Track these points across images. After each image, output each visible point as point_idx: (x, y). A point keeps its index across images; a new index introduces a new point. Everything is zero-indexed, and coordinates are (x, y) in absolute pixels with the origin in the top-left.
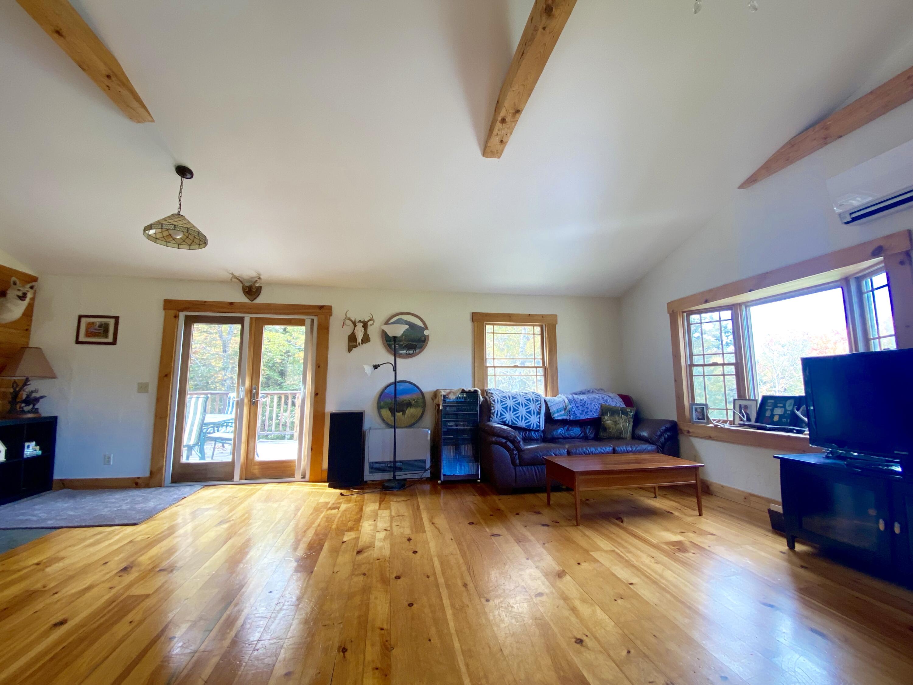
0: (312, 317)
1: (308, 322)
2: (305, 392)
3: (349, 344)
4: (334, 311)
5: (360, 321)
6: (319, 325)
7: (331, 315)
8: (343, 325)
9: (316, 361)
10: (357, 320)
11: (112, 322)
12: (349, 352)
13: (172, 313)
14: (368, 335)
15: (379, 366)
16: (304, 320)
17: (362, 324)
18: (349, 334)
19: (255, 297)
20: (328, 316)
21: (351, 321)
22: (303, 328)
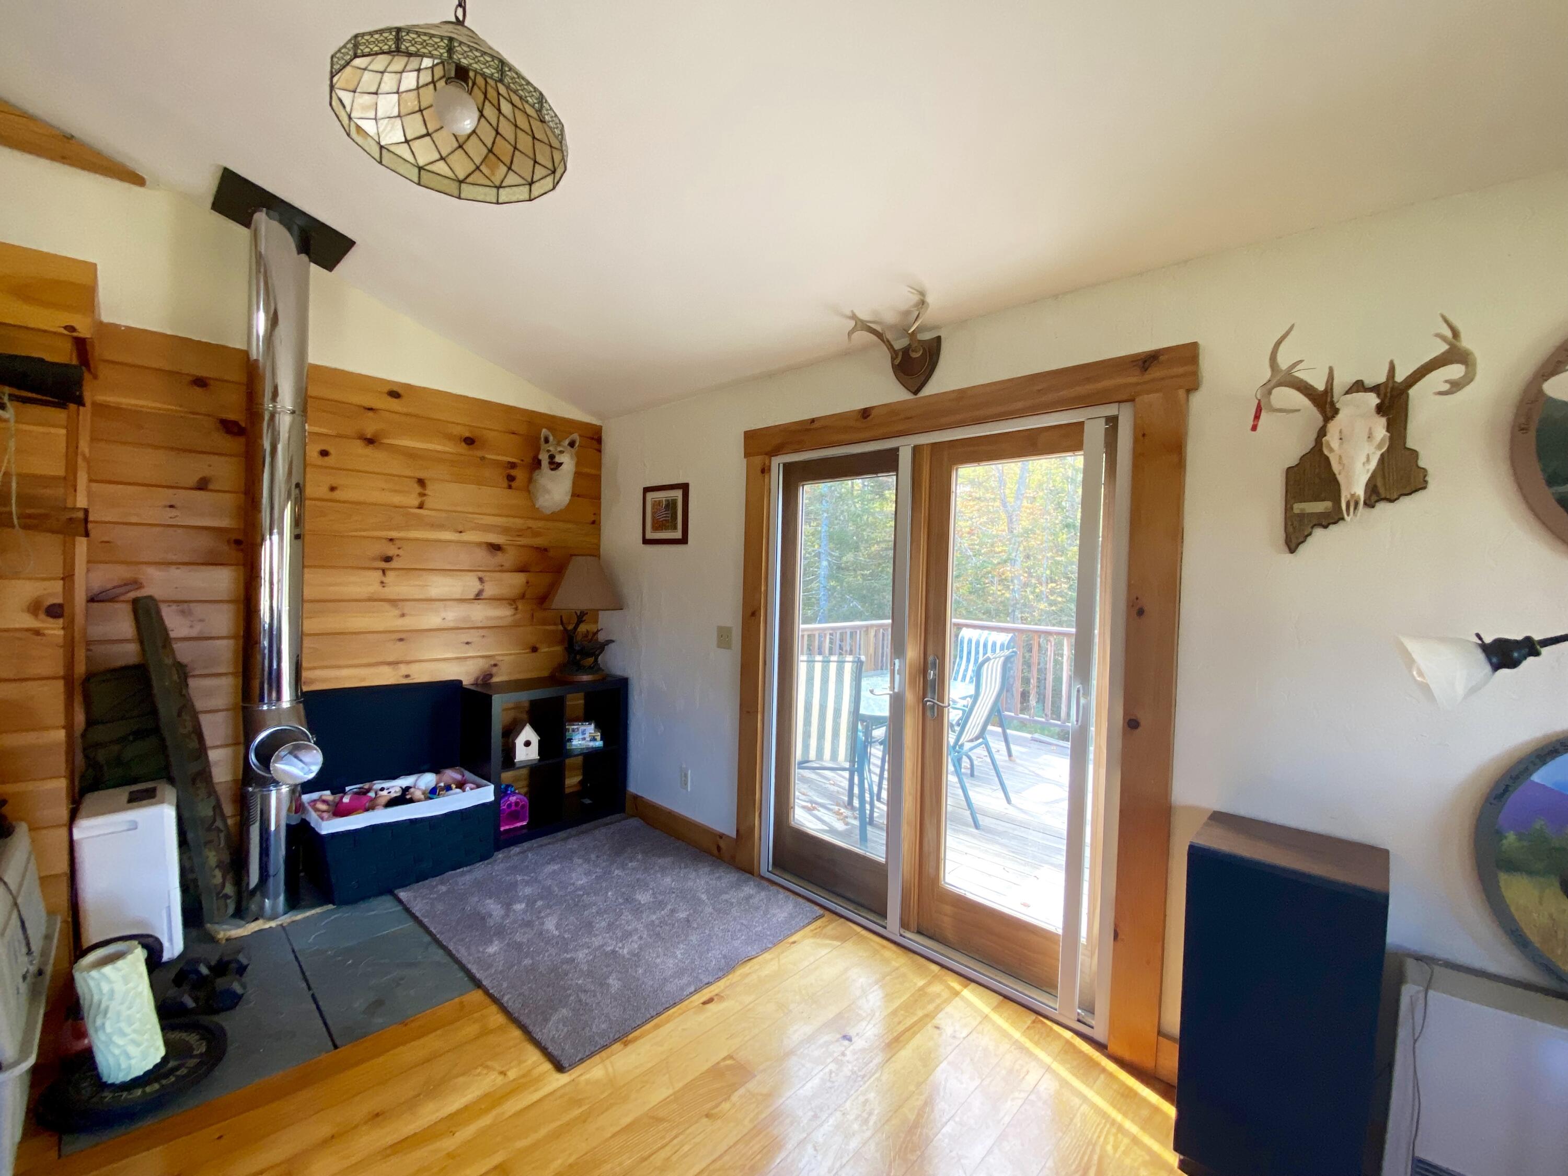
0: (1111, 410)
1: (1095, 432)
2: (1087, 709)
3: (1288, 508)
4: (1208, 366)
5: (1358, 386)
6: (1141, 436)
7: (1192, 384)
8: (1257, 417)
9: (1130, 586)
10: (1343, 380)
11: (678, 494)
12: (1292, 551)
13: (758, 460)
14: (1414, 454)
15: (1530, 647)
16: (1079, 427)
17: (1373, 400)
18: (1292, 460)
19: (923, 378)
20: (1181, 393)
21: (1305, 389)
22: (1074, 462)
